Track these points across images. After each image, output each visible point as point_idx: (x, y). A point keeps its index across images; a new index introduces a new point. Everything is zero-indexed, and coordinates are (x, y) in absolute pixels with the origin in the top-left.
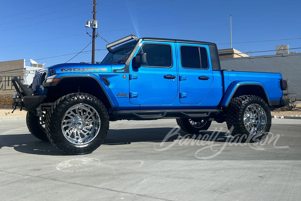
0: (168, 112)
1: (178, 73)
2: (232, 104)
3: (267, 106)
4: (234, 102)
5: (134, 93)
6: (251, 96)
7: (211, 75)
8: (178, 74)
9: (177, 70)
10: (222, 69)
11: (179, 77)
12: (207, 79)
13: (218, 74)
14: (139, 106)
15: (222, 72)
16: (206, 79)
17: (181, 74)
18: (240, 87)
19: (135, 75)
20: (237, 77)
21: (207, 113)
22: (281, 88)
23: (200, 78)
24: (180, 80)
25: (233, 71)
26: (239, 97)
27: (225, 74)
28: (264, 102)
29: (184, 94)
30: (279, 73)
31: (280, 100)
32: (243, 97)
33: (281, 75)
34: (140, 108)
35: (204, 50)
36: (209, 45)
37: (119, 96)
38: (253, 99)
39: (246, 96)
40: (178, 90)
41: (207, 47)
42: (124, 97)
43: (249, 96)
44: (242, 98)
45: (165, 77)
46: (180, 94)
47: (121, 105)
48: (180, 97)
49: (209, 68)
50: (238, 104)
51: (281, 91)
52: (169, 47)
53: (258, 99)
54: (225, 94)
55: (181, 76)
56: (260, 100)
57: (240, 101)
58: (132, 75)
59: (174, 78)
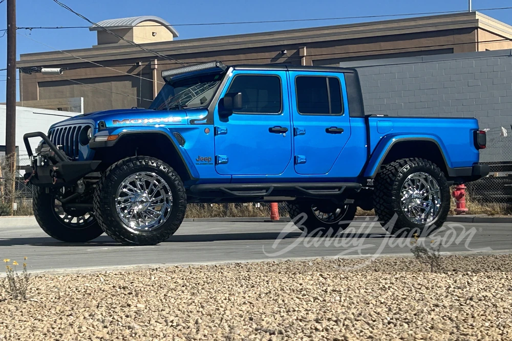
0: (275, 187)
1: (291, 122)
2: (383, 174)
3: (443, 176)
4: (386, 169)
5: (223, 157)
6: (415, 160)
7: (347, 124)
8: (292, 124)
9: (291, 118)
10: (366, 114)
11: (294, 129)
12: (340, 132)
13: (359, 124)
14: (229, 177)
15: (366, 119)
16: (338, 131)
17: (296, 124)
18: (397, 145)
19: (224, 128)
20: (393, 127)
21: (340, 188)
22: (475, 145)
23: (327, 131)
24: (294, 135)
25: (386, 116)
26: (395, 162)
27: (372, 123)
28: (437, 170)
29: (302, 158)
30: (473, 118)
31: (473, 167)
32: (402, 161)
33: (477, 122)
34: (232, 181)
35: (335, 82)
36: (344, 73)
37: (200, 162)
38: (416, 165)
39: (407, 159)
40: (293, 150)
41: (341, 77)
42: (207, 162)
43: (410, 160)
44: (399, 163)
45: (271, 130)
46: (295, 157)
47: (203, 176)
48: (295, 163)
49: (343, 114)
50: (392, 173)
51: (476, 151)
52: (277, 79)
53: (426, 165)
54: (371, 157)
55: (297, 129)
56: (430, 165)
57: (395, 168)
58: (218, 128)
59: (285, 132)
